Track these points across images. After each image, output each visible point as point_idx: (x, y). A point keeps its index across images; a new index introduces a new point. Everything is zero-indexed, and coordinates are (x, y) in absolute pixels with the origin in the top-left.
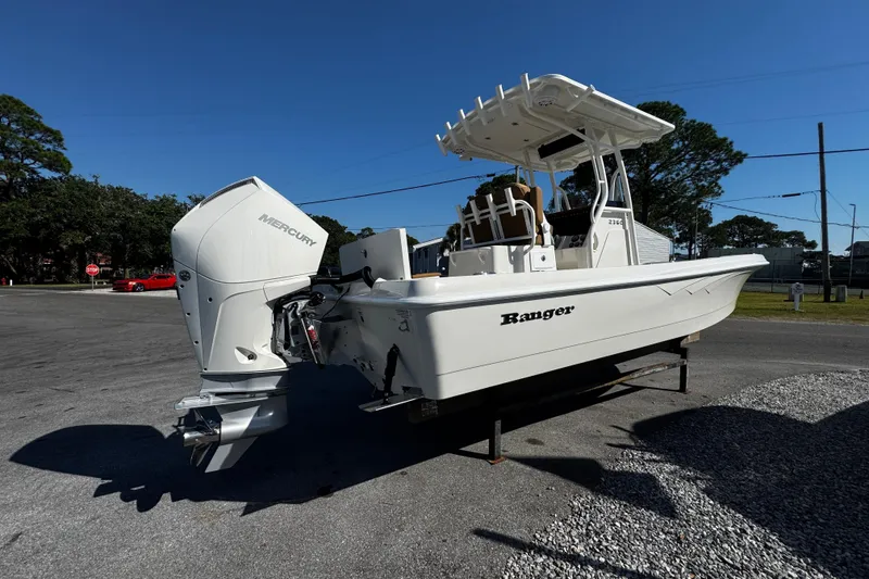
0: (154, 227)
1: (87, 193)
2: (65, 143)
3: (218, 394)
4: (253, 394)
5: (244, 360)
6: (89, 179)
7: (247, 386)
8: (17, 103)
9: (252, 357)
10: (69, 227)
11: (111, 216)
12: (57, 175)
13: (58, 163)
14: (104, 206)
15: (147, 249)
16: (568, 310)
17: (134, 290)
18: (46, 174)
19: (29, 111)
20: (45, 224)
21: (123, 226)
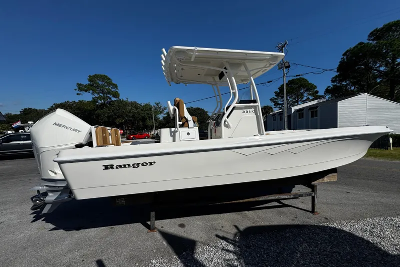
0: (143, 115)
1: (124, 104)
2: (118, 88)
3: (46, 186)
4: (59, 187)
5: (53, 175)
6: (125, 99)
7: (56, 184)
8: (106, 76)
9: (56, 174)
10: (118, 117)
11: (130, 112)
12: (116, 99)
13: (116, 95)
14: (128, 108)
15: (141, 124)
16: (151, 164)
17: (132, 139)
18: (113, 99)
19: (109, 79)
20: (112, 116)
21: (133, 116)
